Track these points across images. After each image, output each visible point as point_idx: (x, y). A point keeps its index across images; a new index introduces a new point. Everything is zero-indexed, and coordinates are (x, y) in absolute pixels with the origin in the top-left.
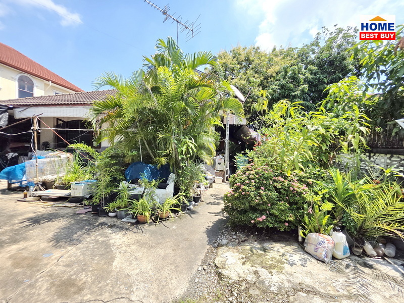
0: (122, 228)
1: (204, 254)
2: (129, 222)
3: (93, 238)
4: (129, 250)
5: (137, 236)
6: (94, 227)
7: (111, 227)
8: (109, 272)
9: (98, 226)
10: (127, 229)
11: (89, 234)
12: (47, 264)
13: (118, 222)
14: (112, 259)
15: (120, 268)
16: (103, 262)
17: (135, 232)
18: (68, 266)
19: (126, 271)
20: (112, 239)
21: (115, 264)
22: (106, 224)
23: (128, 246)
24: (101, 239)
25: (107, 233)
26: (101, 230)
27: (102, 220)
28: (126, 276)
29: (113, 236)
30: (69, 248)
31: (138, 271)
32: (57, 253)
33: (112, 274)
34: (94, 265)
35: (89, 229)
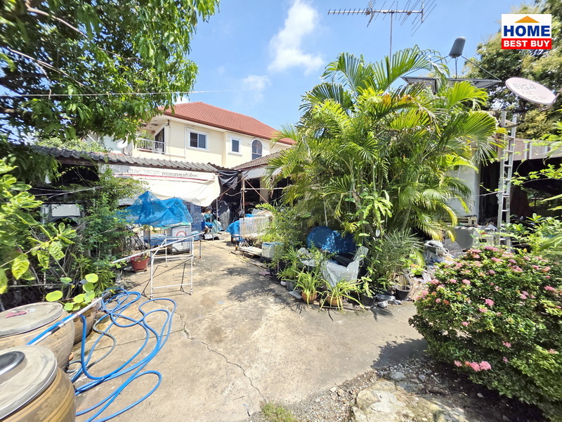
0: (284, 301)
1: (355, 376)
2: (294, 297)
3: (256, 301)
4: (275, 326)
5: (292, 315)
6: (264, 291)
7: (276, 296)
8: (246, 339)
9: (266, 291)
10: (288, 304)
11: (255, 296)
12: (216, 309)
13: (285, 293)
14: (256, 328)
15: (257, 339)
16: (248, 327)
17: (292, 310)
18: (226, 317)
19: (259, 345)
20: (269, 308)
21: (256, 333)
22: (274, 292)
23: (277, 321)
24: (261, 305)
25: (269, 300)
26: (266, 297)
27: (273, 286)
28: (255, 350)
29: (272, 306)
30: (235, 303)
31: (268, 351)
32: (227, 304)
33: (247, 341)
34: (241, 326)
35: (258, 292)
